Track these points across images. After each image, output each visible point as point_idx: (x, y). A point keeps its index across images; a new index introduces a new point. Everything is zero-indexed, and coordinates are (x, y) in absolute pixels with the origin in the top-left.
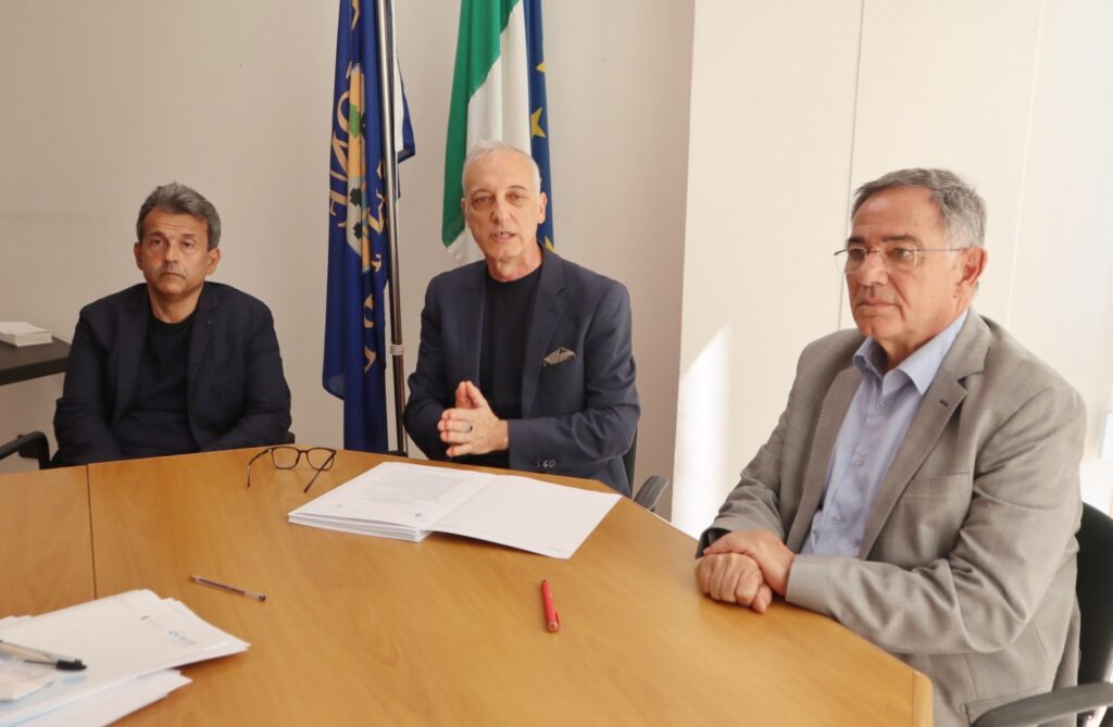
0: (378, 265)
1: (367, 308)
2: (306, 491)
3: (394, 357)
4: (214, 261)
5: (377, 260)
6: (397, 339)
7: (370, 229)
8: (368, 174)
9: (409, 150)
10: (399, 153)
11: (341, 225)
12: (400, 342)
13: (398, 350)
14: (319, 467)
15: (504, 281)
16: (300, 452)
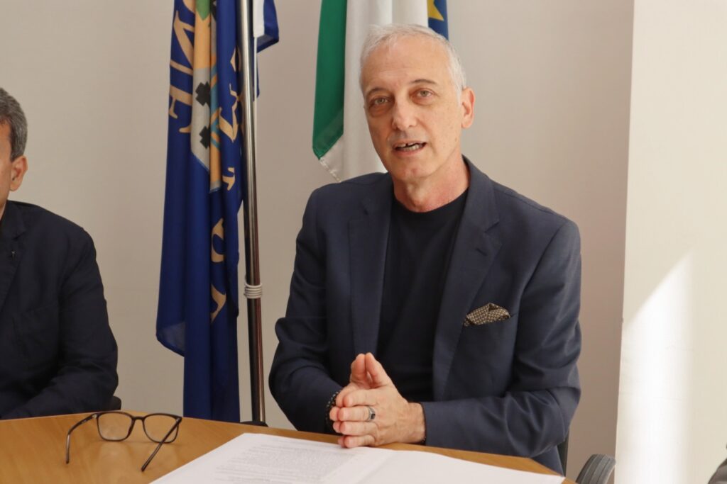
0: (231, 181)
1: (216, 236)
2: (143, 469)
3: (249, 301)
4: (19, 173)
5: (230, 175)
6: (253, 278)
7: (222, 135)
8: (219, 65)
9: (272, 36)
10: (259, 39)
11: (183, 130)
12: (257, 282)
13: (255, 291)
14: (160, 440)
15: (417, 210)
16: (134, 419)
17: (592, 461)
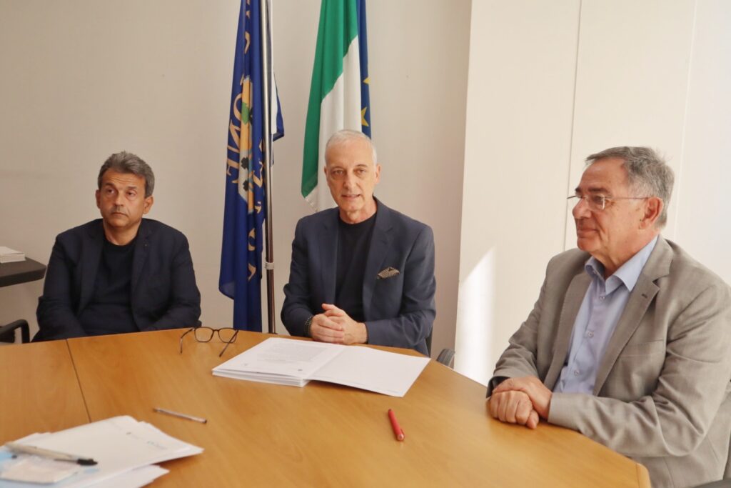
0: (259, 209)
1: (251, 237)
2: (220, 356)
3: (268, 271)
4: (149, 205)
5: (259, 205)
6: (269, 259)
7: (254, 185)
8: (253, 148)
9: (280, 133)
10: (274, 135)
11: (234, 182)
12: (271, 261)
13: (270, 266)
14: (228, 340)
15: (352, 223)
16: (214, 331)
17: (444, 352)
